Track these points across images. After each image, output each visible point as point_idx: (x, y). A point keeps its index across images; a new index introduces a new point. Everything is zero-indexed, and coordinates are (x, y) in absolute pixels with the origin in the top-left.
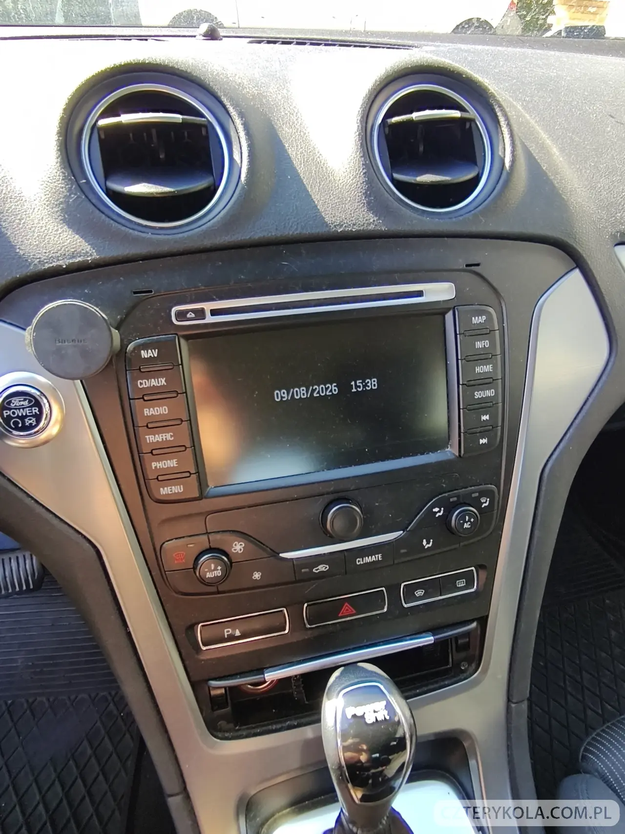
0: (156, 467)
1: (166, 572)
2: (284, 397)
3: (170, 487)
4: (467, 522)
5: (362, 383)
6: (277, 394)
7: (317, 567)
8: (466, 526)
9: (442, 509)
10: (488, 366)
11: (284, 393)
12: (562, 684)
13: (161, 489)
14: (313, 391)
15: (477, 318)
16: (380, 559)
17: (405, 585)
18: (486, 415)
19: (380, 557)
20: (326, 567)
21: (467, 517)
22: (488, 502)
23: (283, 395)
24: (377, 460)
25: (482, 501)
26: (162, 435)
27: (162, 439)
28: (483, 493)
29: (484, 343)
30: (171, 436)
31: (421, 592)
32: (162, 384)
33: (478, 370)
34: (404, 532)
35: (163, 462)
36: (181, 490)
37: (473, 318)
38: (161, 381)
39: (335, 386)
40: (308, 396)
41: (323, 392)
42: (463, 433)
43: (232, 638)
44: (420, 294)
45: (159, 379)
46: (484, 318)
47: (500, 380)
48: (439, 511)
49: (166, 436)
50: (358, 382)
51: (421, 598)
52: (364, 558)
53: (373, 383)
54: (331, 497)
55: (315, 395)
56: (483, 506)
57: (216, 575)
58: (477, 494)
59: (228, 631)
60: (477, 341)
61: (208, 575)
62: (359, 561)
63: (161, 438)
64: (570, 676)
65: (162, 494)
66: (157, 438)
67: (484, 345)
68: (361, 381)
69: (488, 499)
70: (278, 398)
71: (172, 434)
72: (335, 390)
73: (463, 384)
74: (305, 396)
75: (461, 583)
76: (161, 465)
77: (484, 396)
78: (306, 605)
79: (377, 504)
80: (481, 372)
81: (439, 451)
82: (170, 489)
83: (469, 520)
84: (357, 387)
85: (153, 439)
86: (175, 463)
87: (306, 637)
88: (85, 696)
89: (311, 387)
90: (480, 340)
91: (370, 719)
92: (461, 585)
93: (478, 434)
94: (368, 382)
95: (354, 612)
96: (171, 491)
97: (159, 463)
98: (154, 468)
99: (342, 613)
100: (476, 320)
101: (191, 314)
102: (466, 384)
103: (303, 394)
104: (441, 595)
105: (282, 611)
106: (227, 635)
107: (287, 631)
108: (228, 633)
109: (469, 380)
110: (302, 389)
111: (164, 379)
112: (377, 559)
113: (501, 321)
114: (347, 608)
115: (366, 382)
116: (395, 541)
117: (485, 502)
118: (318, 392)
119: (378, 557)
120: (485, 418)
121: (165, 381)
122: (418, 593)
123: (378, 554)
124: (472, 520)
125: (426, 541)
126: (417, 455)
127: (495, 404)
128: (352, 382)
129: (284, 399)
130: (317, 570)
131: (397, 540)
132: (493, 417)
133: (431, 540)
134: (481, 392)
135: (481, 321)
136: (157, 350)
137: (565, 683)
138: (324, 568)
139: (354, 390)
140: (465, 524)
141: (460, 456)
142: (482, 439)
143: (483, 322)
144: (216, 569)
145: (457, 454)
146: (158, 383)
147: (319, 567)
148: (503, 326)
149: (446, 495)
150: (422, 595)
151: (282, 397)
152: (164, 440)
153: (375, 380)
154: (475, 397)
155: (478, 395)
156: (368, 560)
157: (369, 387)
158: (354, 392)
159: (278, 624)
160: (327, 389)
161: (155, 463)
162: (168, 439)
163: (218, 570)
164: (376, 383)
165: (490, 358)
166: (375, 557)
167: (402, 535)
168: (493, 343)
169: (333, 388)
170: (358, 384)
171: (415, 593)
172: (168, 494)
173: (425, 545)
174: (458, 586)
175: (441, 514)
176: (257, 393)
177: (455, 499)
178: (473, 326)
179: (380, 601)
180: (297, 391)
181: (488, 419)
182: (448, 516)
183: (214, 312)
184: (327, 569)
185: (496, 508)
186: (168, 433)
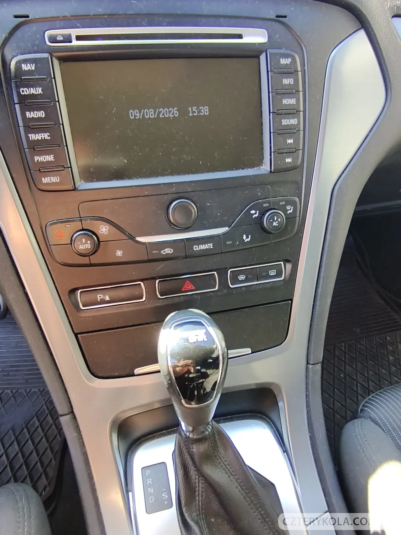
0: (38, 160)
1: (51, 246)
2: (137, 116)
3: (50, 178)
4: (275, 221)
5: (196, 109)
6: (131, 113)
7: (164, 249)
8: (275, 224)
9: (258, 212)
10: (292, 100)
11: (137, 112)
12: (355, 389)
13: (43, 179)
14: (159, 112)
15: (284, 59)
16: (211, 248)
17: (231, 271)
18: (291, 140)
19: (211, 246)
20: (171, 251)
21: (276, 218)
22: (292, 210)
23: (136, 115)
24: (208, 171)
25: (288, 209)
26: (41, 134)
27: (42, 138)
28: (289, 202)
29: (290, 80)
30: (48, 136)
31: (243, 277)
32: (39, 93)
33: (285, 101)
34: (229, 227)
35: (43, 156)
36: (58, 180)
37: (281, 59)
38: (39, 91)
39: (176, 110)
40: (156, 117)
41: (167, 114)
42: (273, 152)
43: (103, 302)
44: (240, 36)
45: (37, 89)
46: (290, 60)
47: (302, 112)
48: (255, 213)
49: (44, 135)
50: (194, 108)
51: (242, 282)
52: (200, 246)
53: (205, 110)
54: (174, 196)
55: (161, 116)
56: (288, 213)
57: (87, 248)
58: (284, 203)
59: (100, 297)
60: (284, 78)
61: (81, 247)
62: (196, 248)
63: (40, 136)
64: (360, 383)
65: (43, 182)
66: (37, 137)
67: (290, 82)
68: (196, 108)
69: (292, 208)
70: (132, 116)
71: (49, 134)
72: (176, 114)
73: (273, 112)
74: (153, 117)
75: (273, 273)
76: (41, 159)
77: (289, 124)
78: (157, 281)
79: (208, 204)
80: (287, 104)
81: (256, 168)
82: (50, 179)
83: (277, 220)
84: (193, 112)
85: (34, 137)
86: (52, 158)
87: (158, 305)
88: (36, 390)
89: (158, 110)
90: (287, 78)
91: (192, 340)
92: (273, 274)
93: (284, 154)
94: (202, 109)
95: (194, 288)
96: (50, 181)
97: (40, 158)
98: (36, 161)
99: (185, 289)
100: (283, 61)
101: (60, 37)
102: (275, 112)
103: (152, 115)
104: (258, 280)
105: (140, 284)
106: (100, 299)
107: (144, 299)
108: (100, 298)
109: (277, 109)
110: (150, 110)
111: (41, 88)
112: (209, 248)
113: (303, 65)
114: (188, 285)
115: (200, 108)
116: (222, 234)
117: (290, 209)
118: (163, 114)
119: (210, 245)
120: (290, 141)
121: (42, 90)
122: (241, 278)
123: (210, 243)
124: (279, 220)
125: (246, 236)
126: (239, 170)
127: (297, 131)
128: (189, 108)
129: (136, 118)
130: (164, 252)
131: (224, 234)
132: (296, 141)
133: (250, 236)
134: (287, 120)
135: (287, 62)
136: (34, 65)
137: (357, 388)
138: (170, 251)
139: (191, 115)
140: (274, 222)
141: (271, 171)
142: (288, 159)
143: (289, 63)
144: (86, 243)
145: (269, 170)
146: (36, 92)
147: (166, 250)
148: (305, 69)
149: (261, 201)
150: (244, 279)
151: (135, 116)
152: (43, 138)
153: (207, 107)
154: (283, 124)
155: (285, 122)
156: (202, 247)
157: (202, 112)
158: (191, 116)
159: (137, 293)
160: (170, 112)
161: (37, 157)
162: (46, 138)
163: (88, 243)
164: (207, 110)
165: (294, 94)
166: (208, 246)
167: (228, 230)
168: (296, 81)
169: (175, 112)
170: (194, 110)
171: (239, 277)
172: (48, 183)
173: (245, 239)
174: (270, 274)
175: (257, 215)
176: (115, 109)
177: (267, 205)
178: (281, 66)
179: (212, 281)
180: (147, 112)
181: (292, 142)
182: (262, 217)
183: (79, 38)
184: (171, 252)
185: (298, 215)
186: (46, 133)
